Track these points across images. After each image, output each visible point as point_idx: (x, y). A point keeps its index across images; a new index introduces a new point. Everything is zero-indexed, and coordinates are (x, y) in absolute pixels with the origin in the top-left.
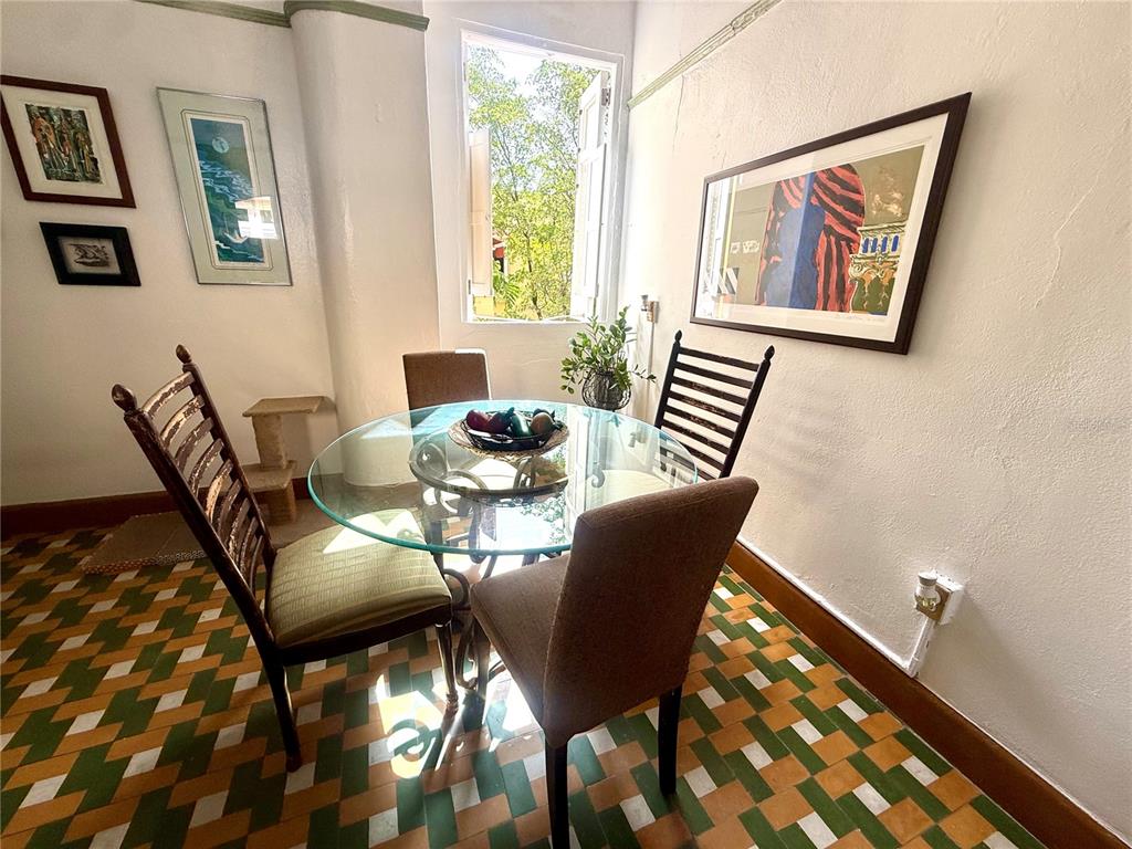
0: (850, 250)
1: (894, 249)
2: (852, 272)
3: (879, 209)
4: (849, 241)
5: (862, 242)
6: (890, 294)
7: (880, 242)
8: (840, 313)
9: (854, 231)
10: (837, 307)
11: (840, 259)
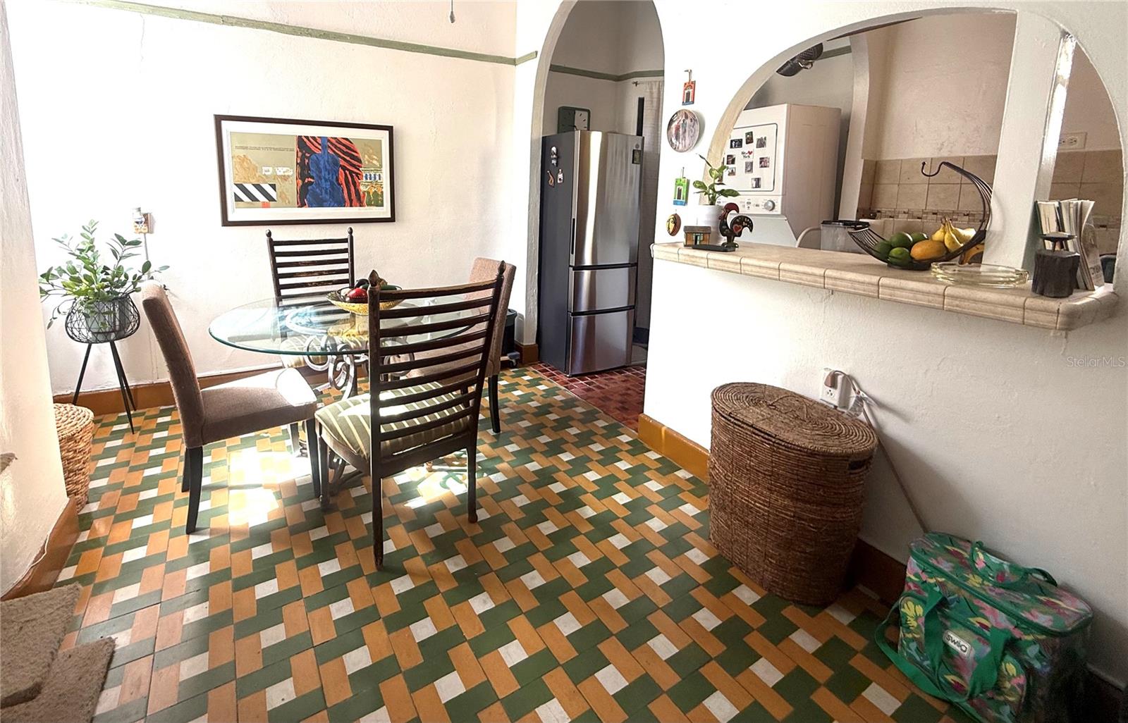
0: (358, 177)
1: (380, 179)
2: (362, 188)
3: (369, 162)
4: (357, 174)
5: (364, 175)
6: (382, 197)
7: (373, 176)
8: (361, 208)
9: (358, 169)
10: (358, 205)
11: (354, 184)
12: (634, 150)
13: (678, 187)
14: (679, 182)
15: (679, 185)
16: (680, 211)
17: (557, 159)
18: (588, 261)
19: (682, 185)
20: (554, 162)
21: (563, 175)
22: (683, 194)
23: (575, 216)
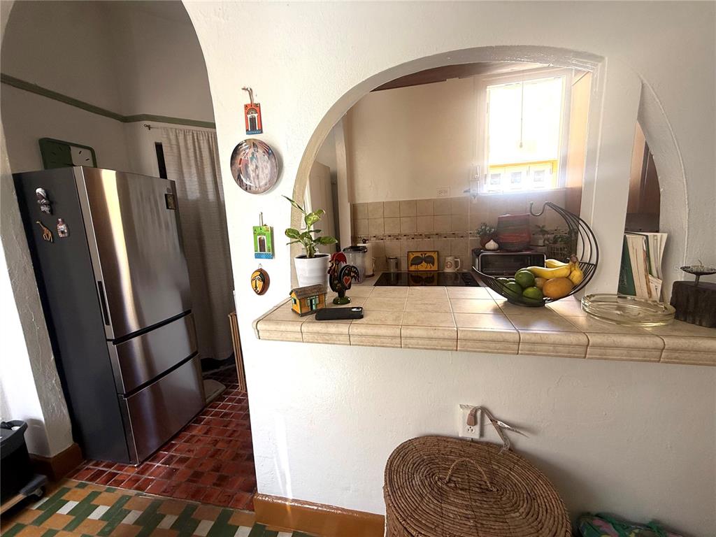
12: (166, 195)
13: (258, 237)
14: (258, 231)
15: (259, 234)
16: (266, 265)
17: (51, 204)
18: (133, 326)
19: (264, 235)
20: (44, 208)
21: (67, 226)
22: (267, 245)
23: (100, 277)
